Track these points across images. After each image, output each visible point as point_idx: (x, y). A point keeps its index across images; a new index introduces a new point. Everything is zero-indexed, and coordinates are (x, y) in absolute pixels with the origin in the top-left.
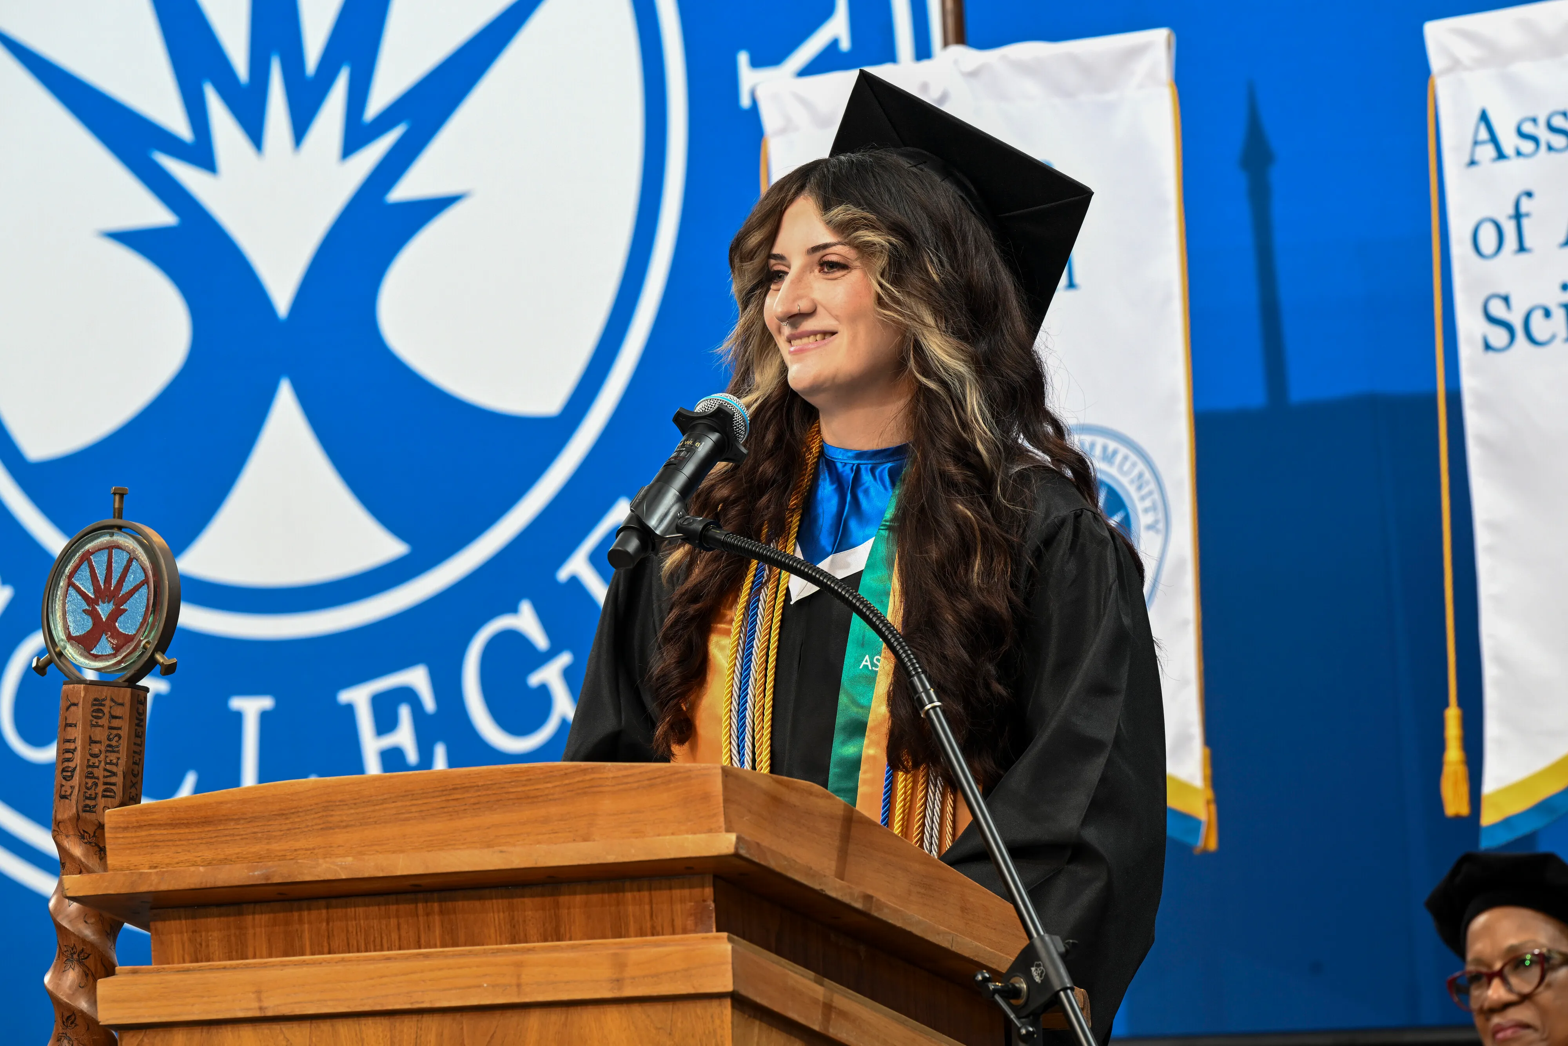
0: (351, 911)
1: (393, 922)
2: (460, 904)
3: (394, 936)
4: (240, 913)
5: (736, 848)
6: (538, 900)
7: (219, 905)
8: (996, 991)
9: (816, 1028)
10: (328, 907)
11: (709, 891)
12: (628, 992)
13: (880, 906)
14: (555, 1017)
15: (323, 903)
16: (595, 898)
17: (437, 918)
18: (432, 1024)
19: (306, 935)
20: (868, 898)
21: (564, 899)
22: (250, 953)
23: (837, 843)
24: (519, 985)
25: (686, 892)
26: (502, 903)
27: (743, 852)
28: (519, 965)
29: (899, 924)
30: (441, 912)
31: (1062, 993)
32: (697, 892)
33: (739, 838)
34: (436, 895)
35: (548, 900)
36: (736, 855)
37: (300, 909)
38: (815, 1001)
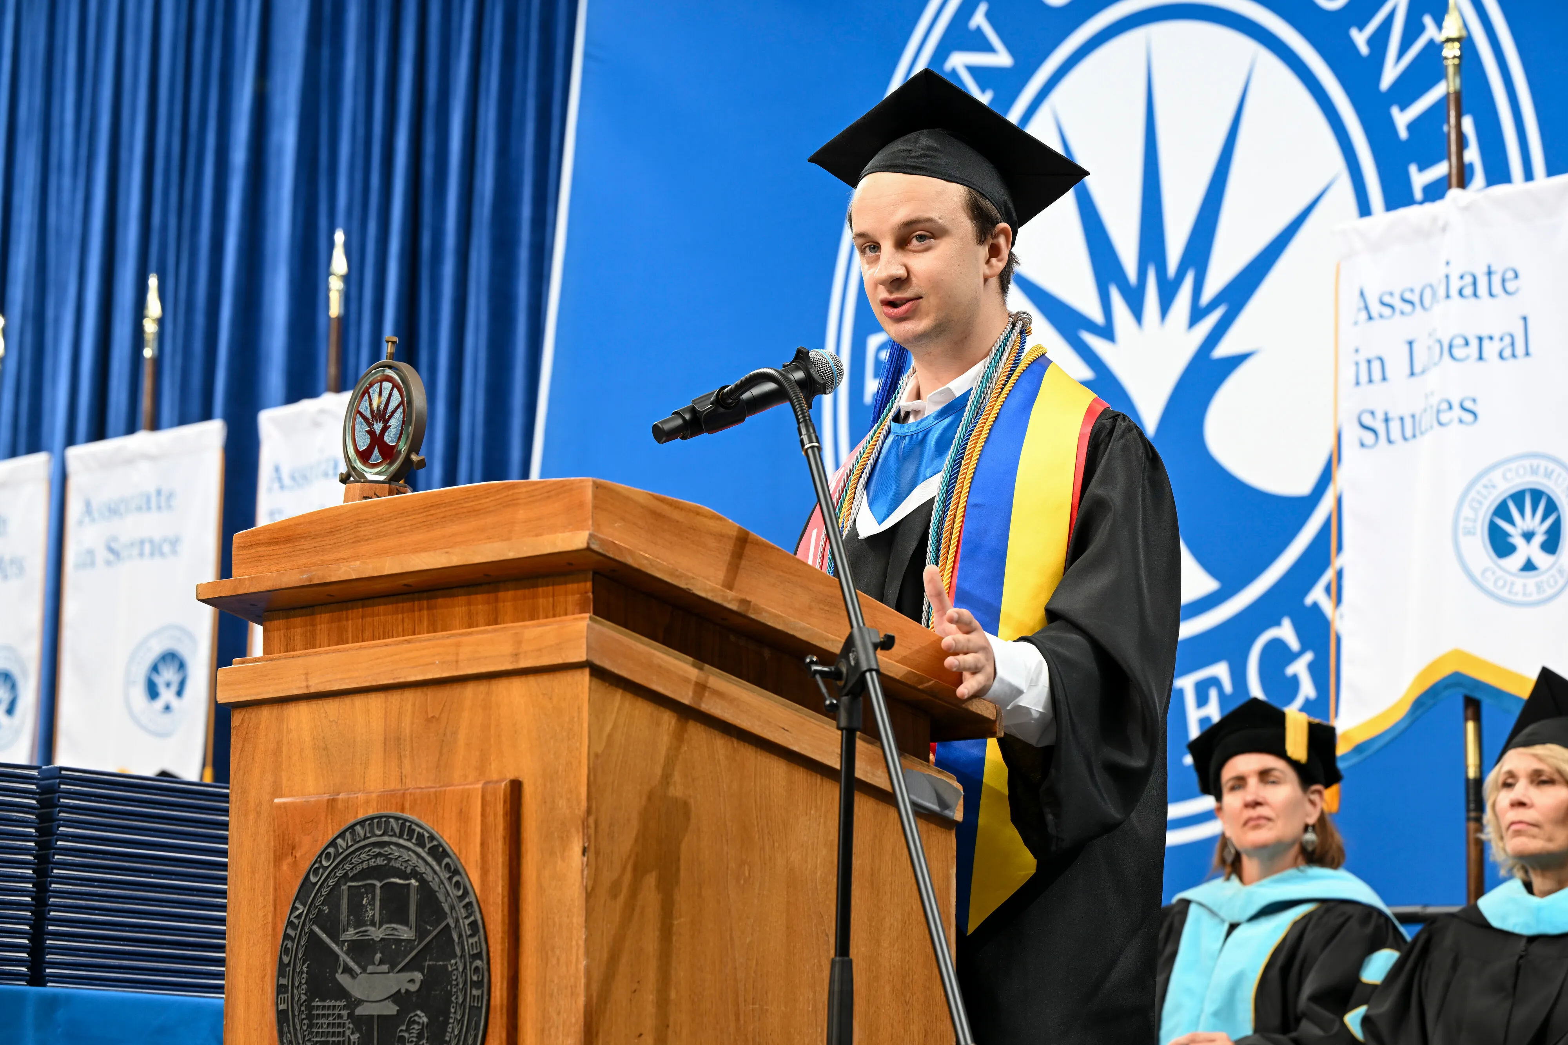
0: (376, 609)
1: (400, 616)
2: (440, 601)
3: (400, 629)
4: (313, 614)
5: (588, 543)
6: (485, 596)
7: (302, 608)
8: (816, 672)
9: (686, 701)
10: (363, 607)
11: (589, 585)
12: (524, 664)
13: (758, 610)
14: (482, 688)
15: (360, 603)
16: (520, 593)
17: (425, 612)
18: (409, 696)
19: (350, 630)
20: (744, 602)
21: (501, 595)
22: (318, 644)
23: (727, 558)
24: (457, 662)
25: (575, 586)
26: (462, 599)
27: (594, 547)
28: (458, 645)
29: (780, 627)
30: (429, 608)
31: (868, 675)
32: (582, 585)
33: (591, 536)
34: (425, 594)
35: (492, 595)
36: (588, 549)
37: (347, 609)
38: (687, 680)
